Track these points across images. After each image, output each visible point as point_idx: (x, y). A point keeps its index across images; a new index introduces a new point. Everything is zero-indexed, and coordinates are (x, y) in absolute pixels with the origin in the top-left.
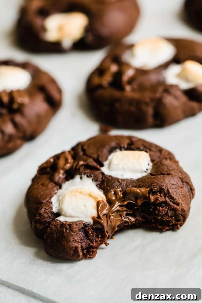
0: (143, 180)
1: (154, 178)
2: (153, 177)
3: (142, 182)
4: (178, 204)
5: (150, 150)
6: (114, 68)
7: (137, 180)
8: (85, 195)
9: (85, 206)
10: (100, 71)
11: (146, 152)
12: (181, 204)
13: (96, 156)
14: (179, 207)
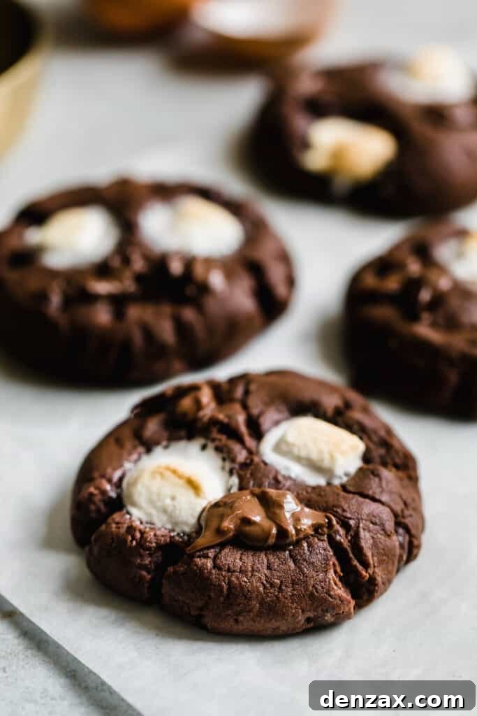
0: (322, 493)
1: (344, 498)
2: (343, 493)
3: (320, 495)
4: (366, 565)
5: (370, 438)
6: (414, 267)
7: (314, 488)
8: (180, 477)
9: (173, 498)
10: (383, 265)
11: (361, 438)
12: (374, 567)
13: (255, 411)
14: (366, 572)
